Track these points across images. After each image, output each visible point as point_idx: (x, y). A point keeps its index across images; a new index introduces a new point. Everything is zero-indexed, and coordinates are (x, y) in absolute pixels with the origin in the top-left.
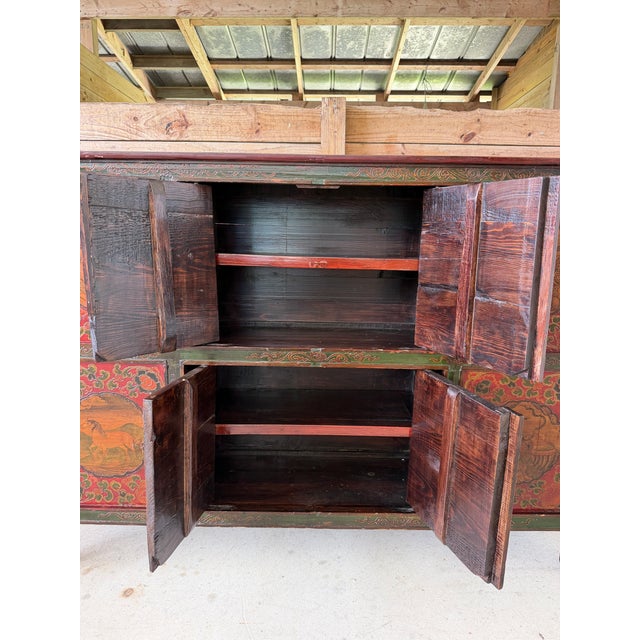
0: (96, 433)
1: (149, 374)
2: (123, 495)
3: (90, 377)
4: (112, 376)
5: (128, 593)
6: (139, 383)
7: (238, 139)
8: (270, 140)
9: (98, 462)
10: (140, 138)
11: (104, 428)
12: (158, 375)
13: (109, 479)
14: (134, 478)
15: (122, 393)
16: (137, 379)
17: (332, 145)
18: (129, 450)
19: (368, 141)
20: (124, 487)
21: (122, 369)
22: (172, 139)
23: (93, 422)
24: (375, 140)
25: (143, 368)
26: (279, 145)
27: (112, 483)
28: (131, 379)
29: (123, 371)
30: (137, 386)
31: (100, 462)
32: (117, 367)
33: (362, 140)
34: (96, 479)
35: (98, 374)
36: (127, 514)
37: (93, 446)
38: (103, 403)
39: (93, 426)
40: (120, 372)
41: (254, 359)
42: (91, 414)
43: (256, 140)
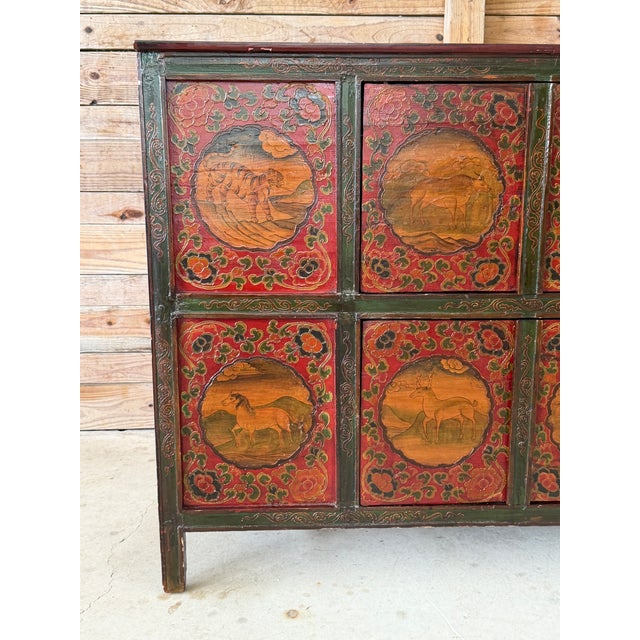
0: (241, 411)
1: (313, 333)
2: (273, 491)
3: (237, 339)
4: (266, 335)
5: (291, 614)
6: (300, 343)
7: (324, 11)
8: (369, 11)
9: (242, 449)
10: (180, 10)
11: (251, 404)
12: (325, 334)
13: (256, 469)
14: (288, 468)
15: (277, 357)
16: (298, 340)
17: (466, 19)
18: (284, 431)
19: (511, 12)
20: (275, 480)
21: (279, 326)
22: (228, 10)
23: (238, 396)
24: (520, 11)
25: (306, 324)
26: (382, 19)
27: (259, 476)
28: (289, 340)
29: (280, 329)
30: (297, 347)
31: (245, 448)
32: (273, 324)
33: (502, 12)
34: (238, 472)
35: (247, 334)
36: (279, 516)
37: (237, 427)
38: (253, 371)
39: (238, 401)
40: (276, 331)
41: (449, 310)
42: (237, 387)
43: (350, 12)
